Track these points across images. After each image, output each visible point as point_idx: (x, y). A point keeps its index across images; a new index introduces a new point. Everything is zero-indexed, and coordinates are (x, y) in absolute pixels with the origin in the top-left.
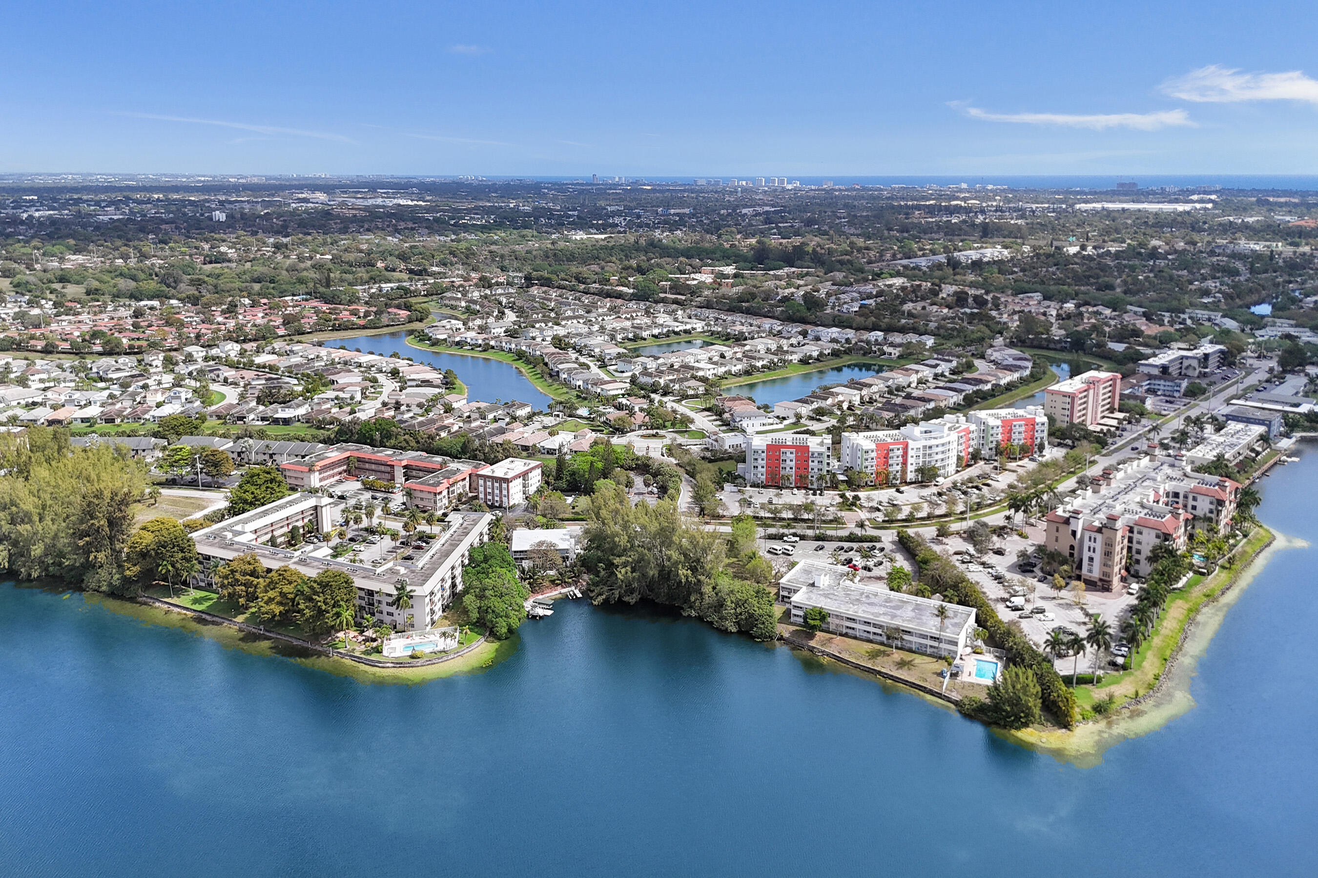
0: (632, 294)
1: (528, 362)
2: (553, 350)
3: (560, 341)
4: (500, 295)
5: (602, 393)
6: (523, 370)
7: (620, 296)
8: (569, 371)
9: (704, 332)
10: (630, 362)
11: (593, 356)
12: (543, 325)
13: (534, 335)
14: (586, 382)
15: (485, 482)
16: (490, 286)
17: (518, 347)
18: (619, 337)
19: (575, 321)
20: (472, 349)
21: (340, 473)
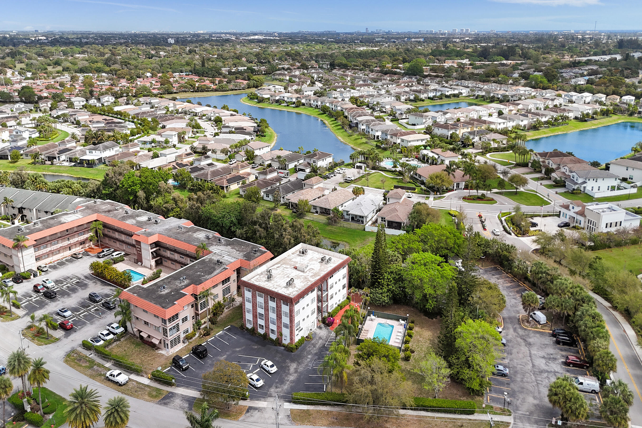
0: (404, 73)
1: (331, 115)
2: (351, 105)
3: (356, 100)
4: (313, 73)
5: (402, 143)
6: (326, 122)
7: (395, 73)
8: (368, 123)
9: (469, 96)
10: (422, 116)
11: (385, 112)
12: (342, 90)
13: (336, 96)
14: (385, 133)
15: (254, 296)
16: (307, 68)
17: (323, 104)
18: (403, 98)
19: (366, 87)
20: (288, 106)
21: (82, 243)
